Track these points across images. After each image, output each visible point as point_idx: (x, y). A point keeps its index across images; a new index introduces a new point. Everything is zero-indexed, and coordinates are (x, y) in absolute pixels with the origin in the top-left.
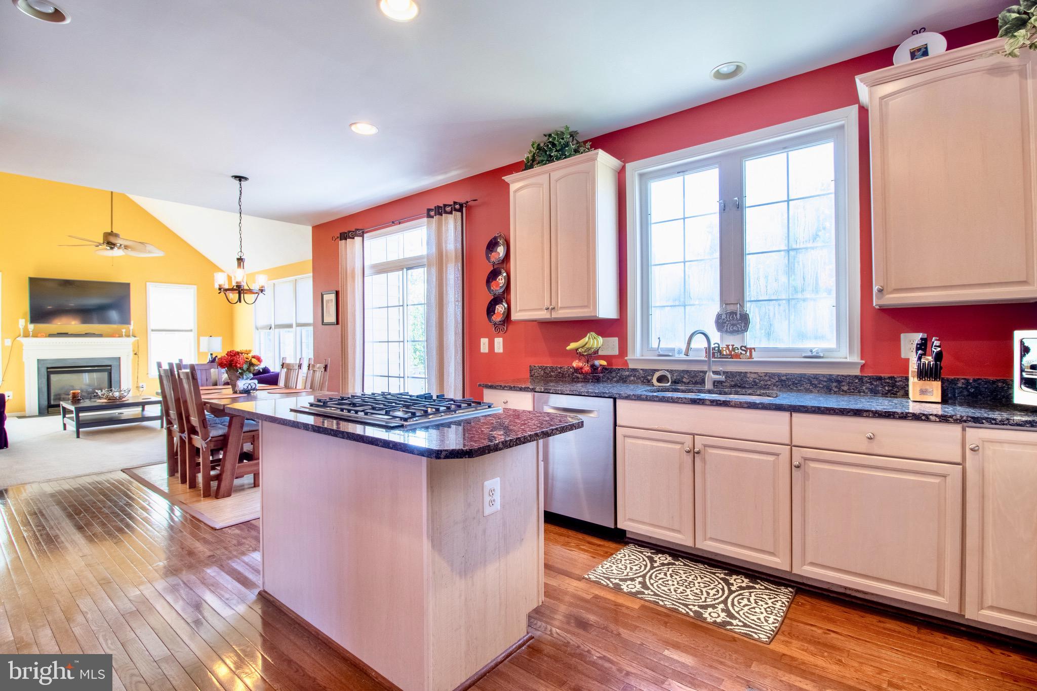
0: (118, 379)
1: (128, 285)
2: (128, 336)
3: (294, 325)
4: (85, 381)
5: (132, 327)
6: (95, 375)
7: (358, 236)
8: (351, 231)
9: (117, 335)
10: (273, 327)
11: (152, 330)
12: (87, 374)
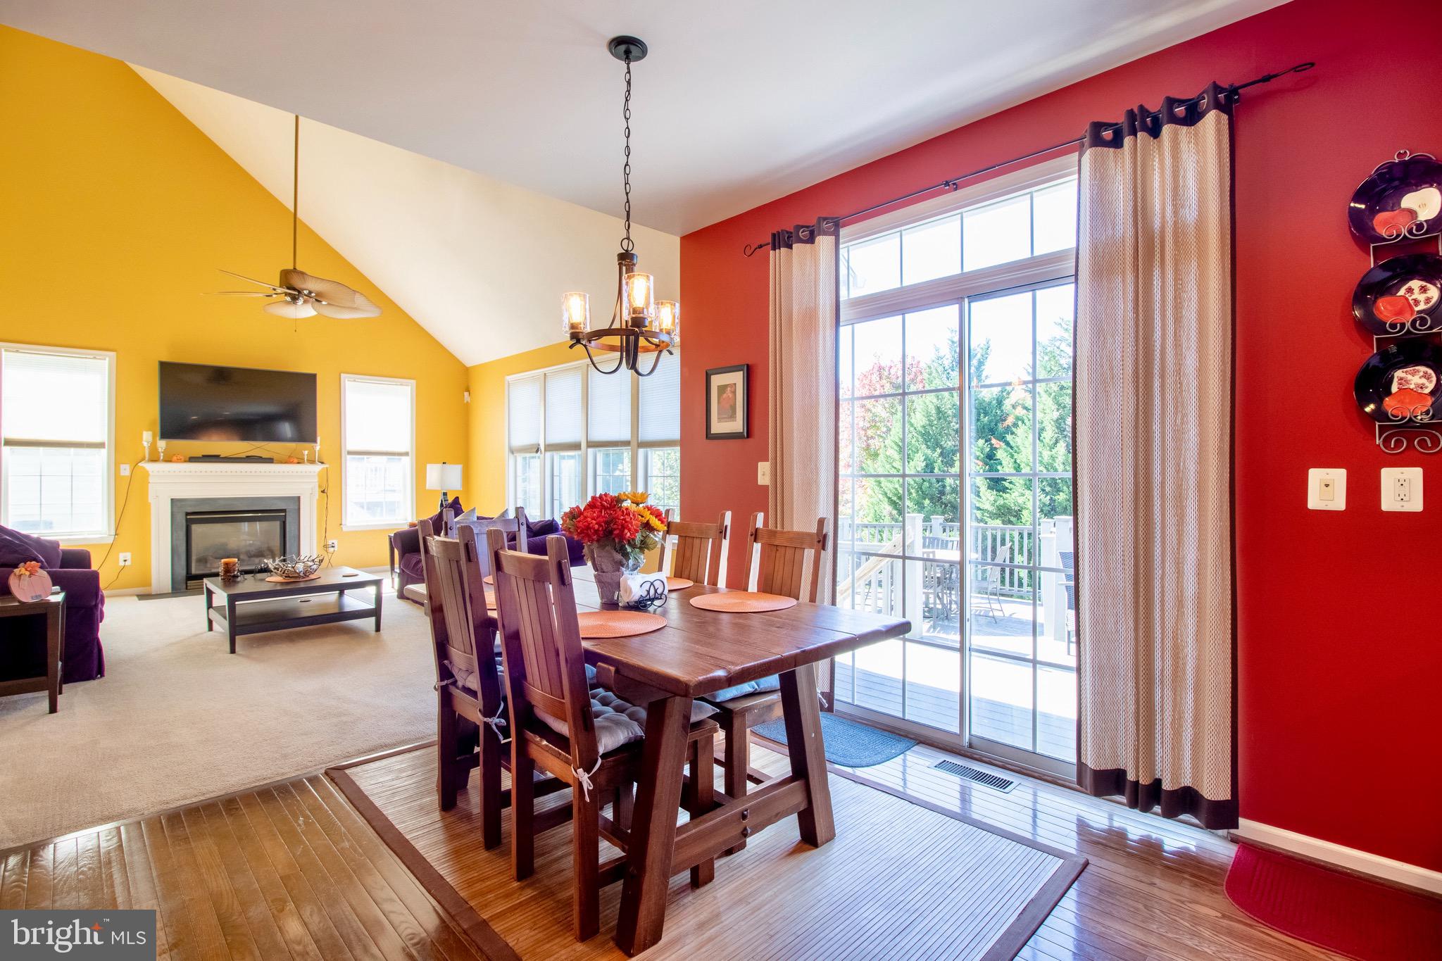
0: (297, 533)
1: (311, 378)
2: (312, 462)
3: (584, 445)
4: (244, 535)
5: (318, 448)
6: (258, 526)
7: (826, 233)
8: (803, 227)
9: (296, 461)
10: (542, 448)
11: (350, 453)
12: (246, 523)
